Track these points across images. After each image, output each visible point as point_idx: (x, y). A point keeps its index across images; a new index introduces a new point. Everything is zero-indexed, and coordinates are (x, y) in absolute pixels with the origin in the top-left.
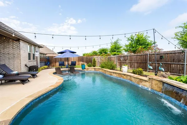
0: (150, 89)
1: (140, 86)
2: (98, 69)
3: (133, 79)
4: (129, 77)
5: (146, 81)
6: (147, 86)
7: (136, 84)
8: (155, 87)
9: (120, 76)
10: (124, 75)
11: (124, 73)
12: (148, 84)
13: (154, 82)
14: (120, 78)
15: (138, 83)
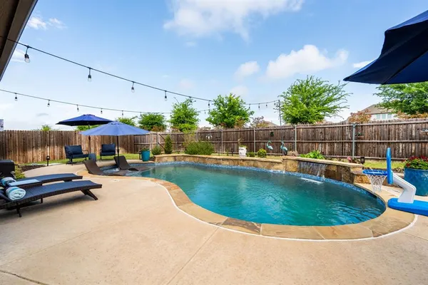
0: (284, 172)
1: (272, 171)
2: (182, 158)
3: (259, 164)
4: (252, 163)
5: (279, 163)
6: (280, 169)
7: (264, 169)
8: (291, 168)
9: (236, 163)
10: (243, 160)
11: (242, 158)
12: (281, 166)
13: (289, 163)
14: (236, 167)
15: (269, 168)
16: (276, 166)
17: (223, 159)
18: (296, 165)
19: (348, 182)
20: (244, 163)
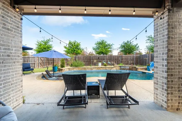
0: (116, 70)
11: (100, 67)
12: (115, 68)
13: (117, 67)
14: (98, 70)
15: (111, 69)
16: (113, 69)
17: (93, 68)
18: (119, 68)
19: (135, 70)
20: (101, 69)
